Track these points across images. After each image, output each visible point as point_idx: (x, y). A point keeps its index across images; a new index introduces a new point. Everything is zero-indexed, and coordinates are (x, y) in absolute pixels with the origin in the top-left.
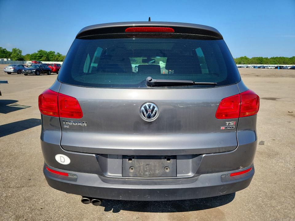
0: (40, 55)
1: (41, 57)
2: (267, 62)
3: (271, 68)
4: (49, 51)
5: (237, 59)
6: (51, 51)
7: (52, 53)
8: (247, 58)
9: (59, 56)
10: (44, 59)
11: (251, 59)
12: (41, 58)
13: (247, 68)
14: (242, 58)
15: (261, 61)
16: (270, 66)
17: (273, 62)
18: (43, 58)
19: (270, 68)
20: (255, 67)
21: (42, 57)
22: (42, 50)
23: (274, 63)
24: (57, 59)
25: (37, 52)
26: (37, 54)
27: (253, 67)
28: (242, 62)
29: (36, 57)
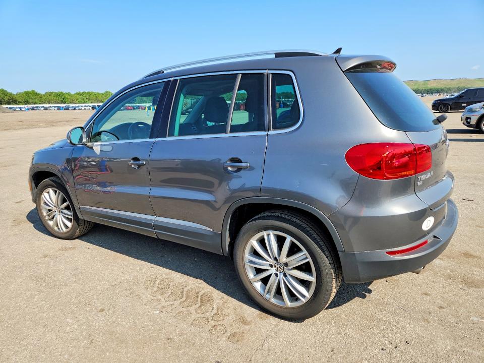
2: (73, 100)
3: (85, 109)
5: (18, 94)
8: (36, 94)
11: (44, 95)
13: (45, 111)
14: (27, 93)
15: (63, 99)
16: (82, 107)
17: (80, 100)
19: (83, 108)
20: (59, 108)
23: (83, 101)
27: (56, 109)
28: (31, 101)
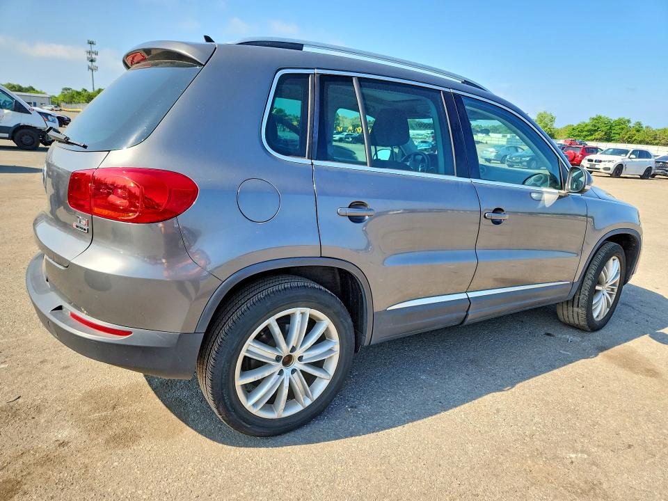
0: (593, 128)
1: (591, 132)
4: (617, 119)
6: (621, 117)
7: (622, 123)
9: (638, 131)
10: (599, 137)
12: (592, 135)
18: (597, 133)
21: (596, 131)
22: (600, 117)
24: (629, 138)
25: (587, 121)
26: (586, 125)
29: (582, 131)
